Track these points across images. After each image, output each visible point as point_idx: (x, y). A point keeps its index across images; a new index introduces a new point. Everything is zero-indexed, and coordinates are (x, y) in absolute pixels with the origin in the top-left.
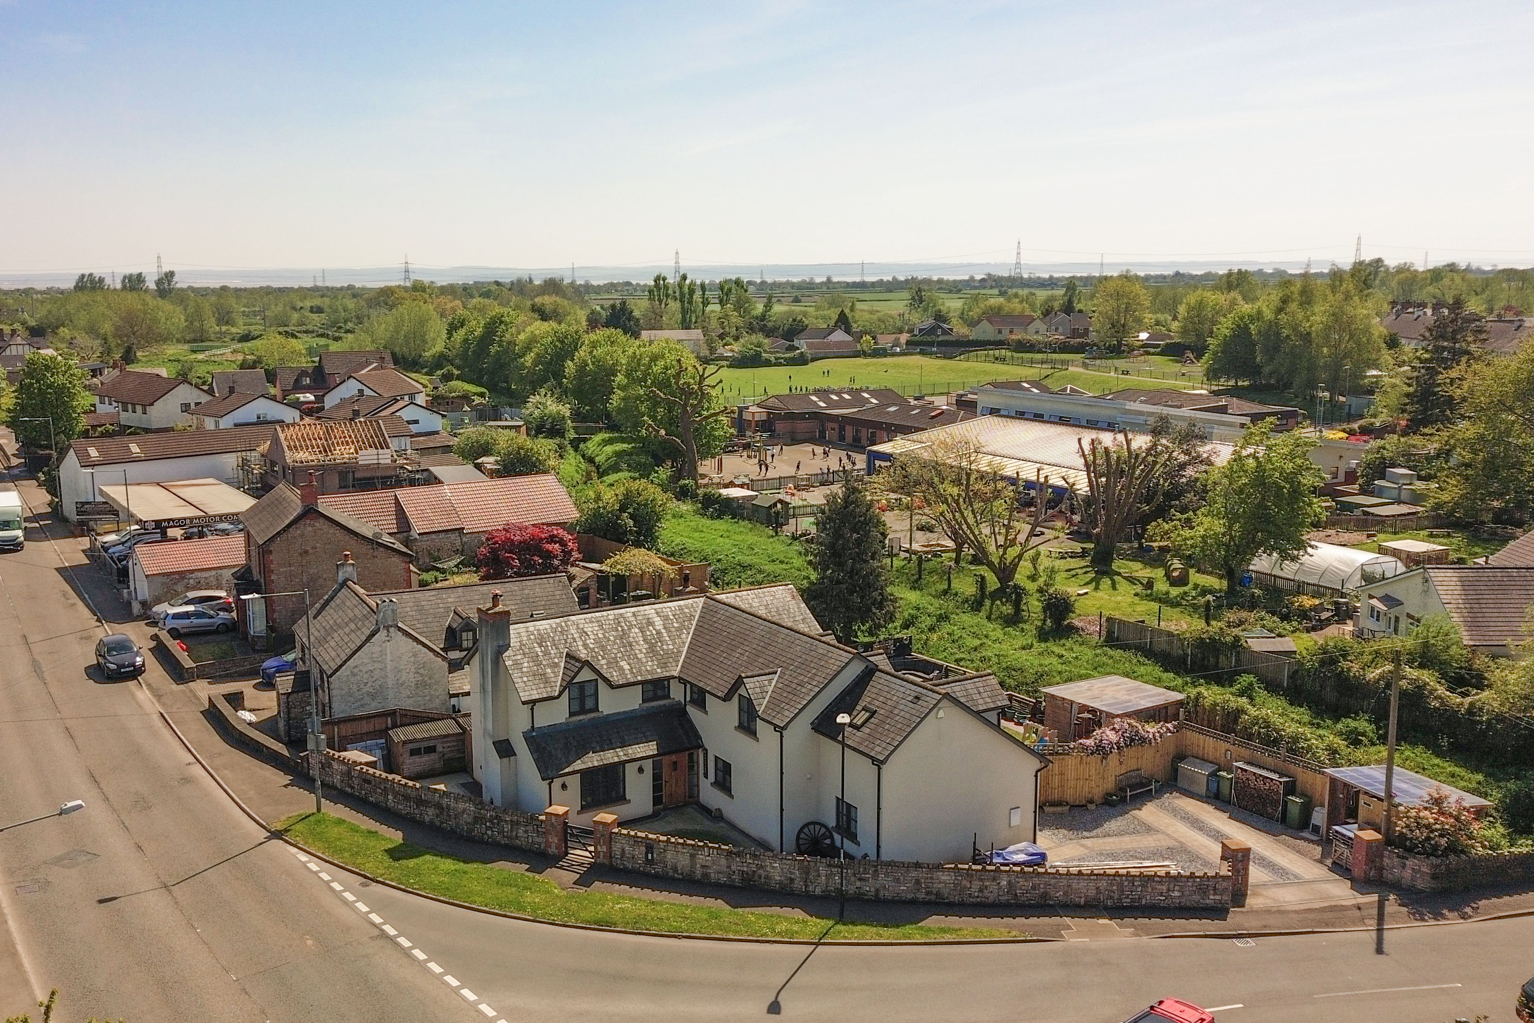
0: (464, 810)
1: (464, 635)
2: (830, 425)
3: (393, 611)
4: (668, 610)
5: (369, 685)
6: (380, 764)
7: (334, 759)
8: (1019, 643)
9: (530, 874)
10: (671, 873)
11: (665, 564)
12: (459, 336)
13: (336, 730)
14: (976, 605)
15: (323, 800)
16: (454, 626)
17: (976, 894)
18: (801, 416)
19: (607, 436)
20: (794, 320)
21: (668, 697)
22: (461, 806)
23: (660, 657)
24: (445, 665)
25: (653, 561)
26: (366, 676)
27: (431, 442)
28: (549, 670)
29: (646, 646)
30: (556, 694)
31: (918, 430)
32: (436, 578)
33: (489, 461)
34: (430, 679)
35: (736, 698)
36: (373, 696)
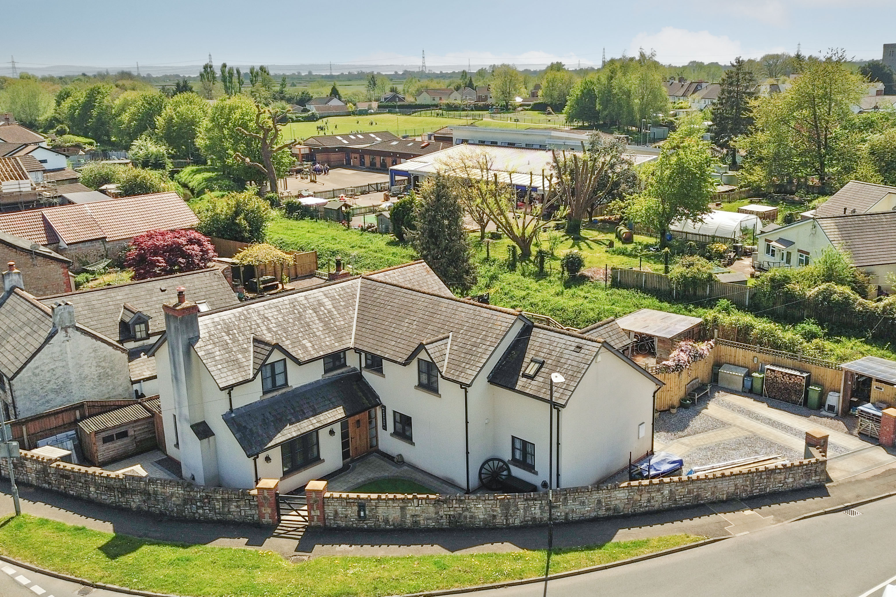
0: (172, 495)
1: (137, 327)
2: (353, 155)
3: (70, 313)
4: (334, 291)
5: (51, 383)
6: (74, 457)
7: (26, 459)
8: (553, 291)
9: (249, 548)
10: (383, 525)
11: (284, 254)
12: (66, 104)
13: (24, 429)
14: (512, 267)
15: (21, 500)
16: (127, 320)
17: (645, 504)
18: (332, 150)
19: (195, 168)
20: (303, 93)
21: (344, 365)
22: (169, 490)
23: (335, 333)
24: (125, 356)
25: (275, 253)
26: (48, 375)
27: (59, 176)
28: (240, 356)
29: (322, 324)
30: (251, 376)
31: (415, 156)
32: (87, 279)
33: (111, 187)
34: (111, 370)
35: (414, 363)
36: (57, 392)
